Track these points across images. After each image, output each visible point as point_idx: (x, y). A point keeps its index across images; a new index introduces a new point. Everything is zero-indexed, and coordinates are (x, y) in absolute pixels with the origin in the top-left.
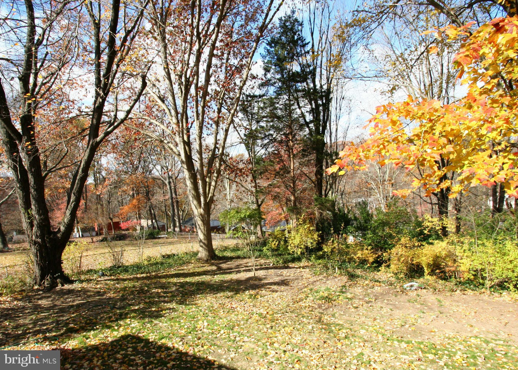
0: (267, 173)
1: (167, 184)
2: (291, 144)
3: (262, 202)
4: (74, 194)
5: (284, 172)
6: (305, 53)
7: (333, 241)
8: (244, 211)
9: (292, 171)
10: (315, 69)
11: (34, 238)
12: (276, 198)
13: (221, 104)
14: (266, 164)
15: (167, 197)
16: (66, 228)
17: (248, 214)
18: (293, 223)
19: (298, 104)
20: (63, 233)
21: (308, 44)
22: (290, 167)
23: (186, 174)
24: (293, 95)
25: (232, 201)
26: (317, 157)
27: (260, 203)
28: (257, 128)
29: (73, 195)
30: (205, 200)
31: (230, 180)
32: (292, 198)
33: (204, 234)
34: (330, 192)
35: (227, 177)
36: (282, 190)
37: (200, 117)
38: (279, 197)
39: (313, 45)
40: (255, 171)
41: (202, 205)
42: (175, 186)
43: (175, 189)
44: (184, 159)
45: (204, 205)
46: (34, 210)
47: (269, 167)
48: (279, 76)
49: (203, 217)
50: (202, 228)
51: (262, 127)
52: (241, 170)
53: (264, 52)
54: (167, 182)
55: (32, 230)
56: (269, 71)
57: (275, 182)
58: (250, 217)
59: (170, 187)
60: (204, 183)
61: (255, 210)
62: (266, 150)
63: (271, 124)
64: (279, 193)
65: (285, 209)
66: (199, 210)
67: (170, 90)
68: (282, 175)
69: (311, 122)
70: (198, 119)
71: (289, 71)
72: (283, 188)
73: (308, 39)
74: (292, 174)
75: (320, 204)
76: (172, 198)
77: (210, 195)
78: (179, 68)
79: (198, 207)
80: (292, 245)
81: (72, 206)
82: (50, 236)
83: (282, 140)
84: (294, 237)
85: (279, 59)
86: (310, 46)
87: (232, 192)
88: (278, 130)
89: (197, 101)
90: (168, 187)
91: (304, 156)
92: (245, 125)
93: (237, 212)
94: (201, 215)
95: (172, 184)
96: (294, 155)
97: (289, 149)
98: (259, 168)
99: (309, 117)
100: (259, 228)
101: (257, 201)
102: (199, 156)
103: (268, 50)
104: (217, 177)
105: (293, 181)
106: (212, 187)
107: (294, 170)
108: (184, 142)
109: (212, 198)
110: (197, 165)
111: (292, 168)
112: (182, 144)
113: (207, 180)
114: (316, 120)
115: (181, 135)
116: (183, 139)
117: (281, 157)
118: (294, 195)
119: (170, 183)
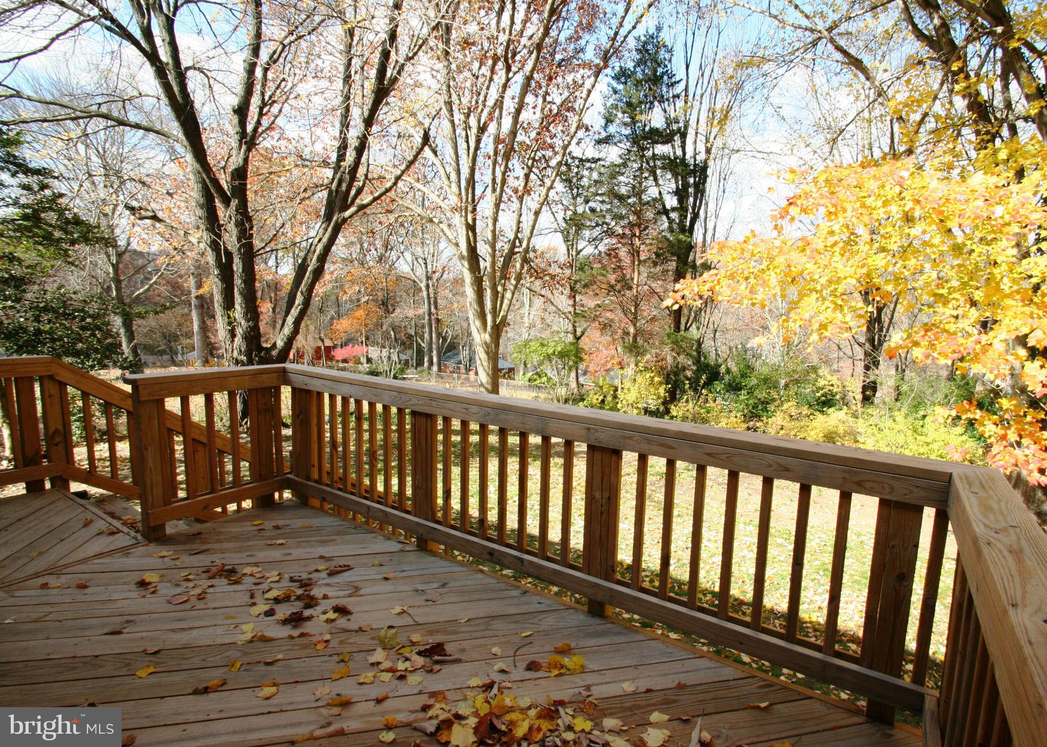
0: (595, 287)
1: (424, 289)
2: (637, 242)
3: (583, 333)
4: (302, 293)
5: (622, 287)
6: (674, 97)
7: (687, 401)
8: (553, 344)
9: (635, 286)
10: (686, 127)
11: (235, 354)
12: (605, 327)
13: (530, 169)
14: (594, 272)
15: (421, 311)
16: (285, 343)
17: (559, 349)
18: (630, 371)
19: (656, 180)
20: (281, 351)
21: (678, 82)
22: (632, 279)
23: (468, 277)
24: (648, 163)
25: (532, 326)
26: (677, 267)
27: (578, 334)
28: (584, 212)
29: (299, 294)
30: (494, 321)
31: (531, 290)
32: (632, 330)
33: (488, 374)
34: (694, 326)
35: (528, 285)
36: (617, 316)
37: (498, 190)
38: (610, 326)
39: (687, 86)
40: (576, 282)
41: (489, 328)
42: (435, 293)
43: (436, 299)
44: (465, 253)
45: (492, 328)
46: (238, 312)
47: (600, 278)
48: (627, 131)
49: (488, 348)
50: (485, 364)
51: (593, 210)
52: (553, 277)
53: (607, 91)
54: (423, 285)
55: (233, 341)
56: (612, 122)
57: (607, 302)
58: (562, 355)
59: (428, 295)
60: (495, 293)
61: (571, 344)
62: (596, 247)
63: (609, 207)
64: (612, 320)
65: (619, 349)
66: (483, 335)
67: (452, 140)
68: (619, 292)
69: (674, 209)
70: (494, 190)
71: (645, 126)
72: (619, 312)
73: (680, 74)
74: (635, 291)
75: (672, 342)
76: (430, 314)
77: (501, 314)
78: (465, 101)
79: (481, 331)
80: (624, 402)
81: (298, 311)
82: (260, 353)
83: (624, 234)
84: (629, 390)
85: (629, 104)
86: (682, 86)
87: (533, 313)
88: (618, 217)
89: (495, 163)
90: (425, 294)
91: (655, 264)
92: (565, 203)
93: (542, 345)
94: (486, 343)
95: (431, 290)
96: (640, 261)
97: (634, 253)
98: (583, 276)
99: (671, 202)
100: (573, 374)
101: (575, 331)
102: (490, 250)
103: (613, 88)
104: (516, 287)
105: (636, 303)
106: (506, 302)
107: (638, 285)
108: (467, 225)
109: (505, 317)
110: (485, 265)
111: (635, 282)
112: (464, 228)
113: (500, 288)
114: (682, 208)
115: (463, 214)
116: (466, 220)
117: (620, 260)
118: (635, 325)
119: (428, 287)
